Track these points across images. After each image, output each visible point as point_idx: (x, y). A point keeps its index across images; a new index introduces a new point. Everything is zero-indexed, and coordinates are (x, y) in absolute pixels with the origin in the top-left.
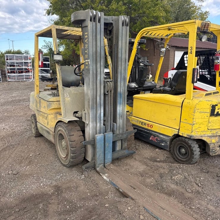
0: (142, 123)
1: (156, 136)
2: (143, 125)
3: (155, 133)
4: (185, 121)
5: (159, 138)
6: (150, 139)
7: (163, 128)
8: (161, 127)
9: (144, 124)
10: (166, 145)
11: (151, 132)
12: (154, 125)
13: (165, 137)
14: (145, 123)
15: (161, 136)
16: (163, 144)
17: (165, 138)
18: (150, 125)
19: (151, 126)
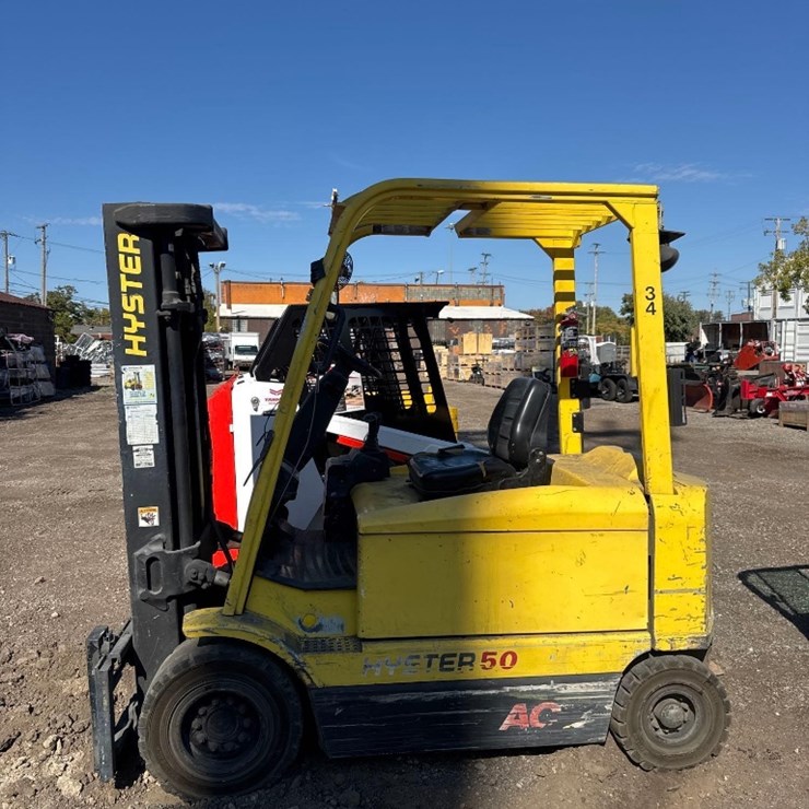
0: (442, 663)
1: (541, 697)
2: (456, 666)
3: (535, 688)
4: (676, 585)
5: (560, 702)
6: (501, 729)
7: (578, 645)
8: (568, 647)
9: (456, 659)
10: (597, 721)
11: (508, 689)
12: (521, 647)
13: (590, 687)
14: (462, 656)
15: (572, 688)
16: (577, 725)
17: (592, 690)
18: (498, 658)
19: (509, 659)
